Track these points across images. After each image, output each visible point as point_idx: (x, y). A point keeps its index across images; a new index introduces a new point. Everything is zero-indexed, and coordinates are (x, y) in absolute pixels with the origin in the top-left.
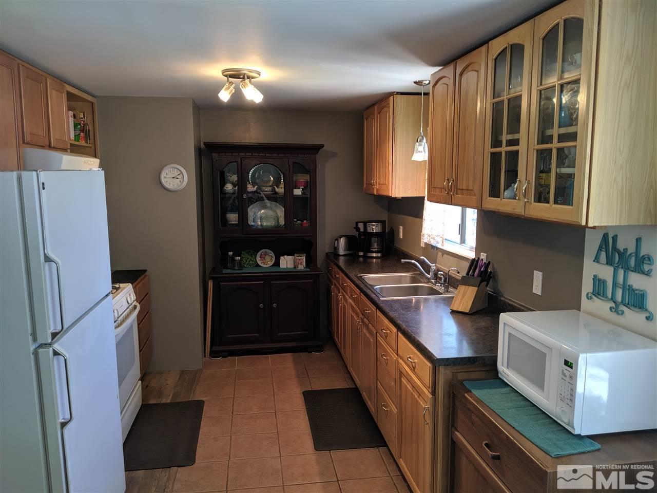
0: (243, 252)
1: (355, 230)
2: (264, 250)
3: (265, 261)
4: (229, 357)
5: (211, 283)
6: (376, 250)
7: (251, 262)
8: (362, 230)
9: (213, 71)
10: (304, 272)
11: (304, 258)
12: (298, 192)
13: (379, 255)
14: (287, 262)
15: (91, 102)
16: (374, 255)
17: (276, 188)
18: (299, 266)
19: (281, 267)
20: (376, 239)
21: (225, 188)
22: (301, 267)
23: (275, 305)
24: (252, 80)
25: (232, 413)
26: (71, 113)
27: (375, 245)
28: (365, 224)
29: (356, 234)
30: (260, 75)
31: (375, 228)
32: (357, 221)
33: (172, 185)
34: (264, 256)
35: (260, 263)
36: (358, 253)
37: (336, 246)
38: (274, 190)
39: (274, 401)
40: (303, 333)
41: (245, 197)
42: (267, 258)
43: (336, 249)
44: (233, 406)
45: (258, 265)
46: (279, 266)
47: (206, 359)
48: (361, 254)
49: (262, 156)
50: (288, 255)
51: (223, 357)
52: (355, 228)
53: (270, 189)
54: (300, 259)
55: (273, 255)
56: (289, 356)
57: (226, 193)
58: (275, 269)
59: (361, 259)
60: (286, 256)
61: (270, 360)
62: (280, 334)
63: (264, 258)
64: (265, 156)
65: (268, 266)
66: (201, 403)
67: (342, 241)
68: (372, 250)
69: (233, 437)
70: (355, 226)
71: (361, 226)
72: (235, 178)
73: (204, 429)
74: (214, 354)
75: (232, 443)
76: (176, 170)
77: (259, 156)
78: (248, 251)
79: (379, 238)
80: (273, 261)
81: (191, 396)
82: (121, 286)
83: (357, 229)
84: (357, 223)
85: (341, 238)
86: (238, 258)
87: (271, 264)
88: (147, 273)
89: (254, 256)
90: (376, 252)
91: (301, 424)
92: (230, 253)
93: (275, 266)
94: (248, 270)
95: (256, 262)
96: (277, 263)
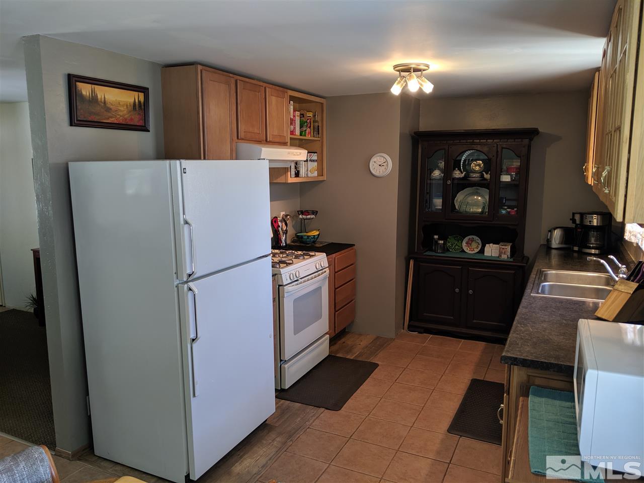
0: (450, 237)
1: (571, 221)
2: (470, 237)
3: (470, 247)
4: (425, 334)
5: (412, 263)
6: (594, 245)
7: (457, 247)
8: (578, 222)
9: (386, 67)
10: (507, 262)
11: (508, 248)
12: (506, 178)
13: (597, 252)
14: (492, 251)
15: (320, 103)
16: (593, 251)
17: (485, 174)
18: (502, 255)
19: (485, 254)
20: (595, 233)
21: (432, 174)
22: (504, 257)
23: (471, 292)
24: (424, 72)
25: (396, 381)
26: (298, 113)
27: (593, 240)
28: (582, 215)
29: (574, 226)
30: (429, 67)
31: (595, 221)
32: (574, 212)
33: (378, 172)
34: (470, 242)
35: (465, 249)
36: (573, 248)
37: (549, 238)
38: (482, 176)
39: (439, 380)
40: (500, 324)
41: (448, 183)
42: (474, 245)
43: (549, 241)
44: (400, 375)
45: (463, 251)
46: (484, 253)
47: (405, 331)
48: (576, 249)
49: (469, 142)
50: (494, 243)
51: (420, 333)
52: (571, 219)
53: (478, 175)
54: (503, 249)
55: (480, 241)
56: (481, 345)
57: (433, 179)
58: (479, 256)
59: (575, 255)
60: (491, 245)
61: (461, 345)
62: (475, 321)
63: (471, 244)
64: (473, 142)
65: (473, 252)
66: (376, 365)
67: (557, 234)
68: (588, 245)
69: (383, 399)
70: (572, 218)
71: (577, 217)
72: (442, 164)
73: (365, 387)
74: (411, 328)
75: (379, 404)
76: (382, 158)
77: (467, 142)
78: (455, 236)
79: (598, 233)
80: (479, 249)
81: (372, 358)
82: (316, 255)
83: (574, 220)
84: (574, 214)
85: (555, 229)
86: (441, 242)
87: (476, 251)
88: (354, 247)
89: (460, 241)
90: (593, 248)
91: (451, 406)
92: (436, 237)
93: (480, 253)
94: (453, 254)
95: (462, 248)
96: (482, 251)
